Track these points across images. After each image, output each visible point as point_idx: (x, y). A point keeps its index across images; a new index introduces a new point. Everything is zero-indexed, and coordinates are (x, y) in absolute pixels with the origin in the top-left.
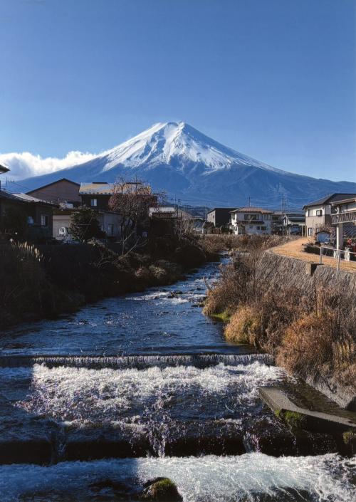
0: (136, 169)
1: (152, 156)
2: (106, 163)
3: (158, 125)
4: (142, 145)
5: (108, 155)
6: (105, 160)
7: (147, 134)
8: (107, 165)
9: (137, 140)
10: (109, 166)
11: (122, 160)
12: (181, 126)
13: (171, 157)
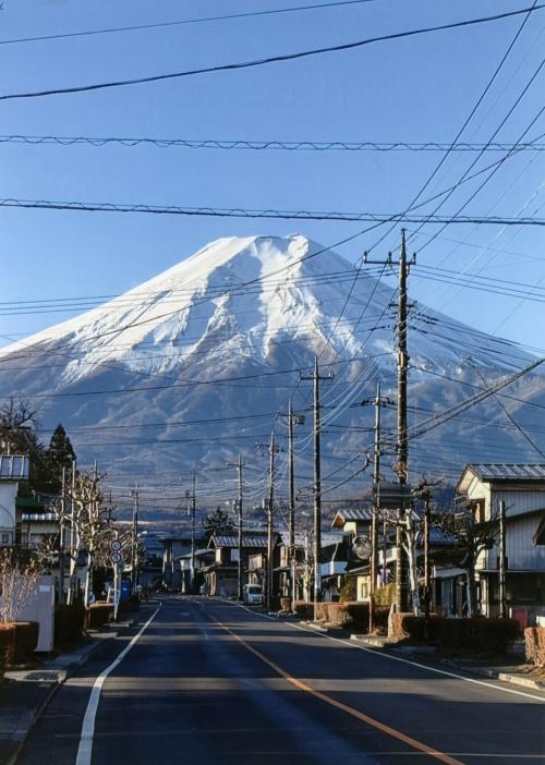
0: (168, 379)
1: (215, 339)
2: (68, 358)
3: (224, 242)
4: (179, 303)
5: (73, 335)
6: (65, 350)
7: (193, 271)
8: (73, 364)
9: (163, 288)
10: (78, 369)
11: (118, 348)
12: (299, 247)
13: (273, 342)
